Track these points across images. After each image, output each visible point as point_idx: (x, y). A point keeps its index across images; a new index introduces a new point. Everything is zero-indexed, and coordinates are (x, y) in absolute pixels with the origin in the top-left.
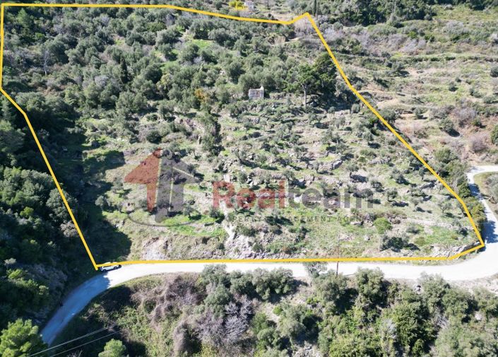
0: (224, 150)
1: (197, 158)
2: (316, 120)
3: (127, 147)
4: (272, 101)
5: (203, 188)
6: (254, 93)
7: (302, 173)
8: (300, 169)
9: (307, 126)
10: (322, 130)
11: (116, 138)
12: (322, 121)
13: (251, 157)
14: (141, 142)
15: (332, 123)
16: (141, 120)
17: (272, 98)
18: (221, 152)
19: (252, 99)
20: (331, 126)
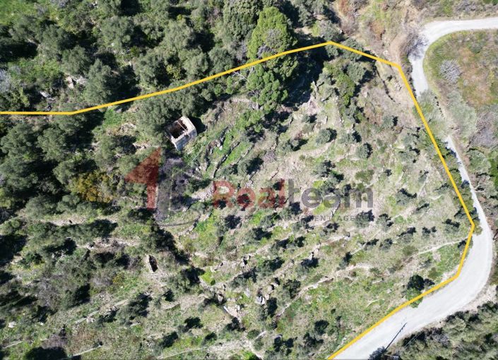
0: (203, 272)
1: (169, 297)
2: (283, 133)
3: (44, 333)
4: (212, 132)
5: (211, 337)
6: (182, 143)
7: (308, 247)
8: (302, 239)
9: (279, 157)
10: (299, 153)
11: (4, 326)
12: (292, 134)
13: (243, 264)
14: (57, 311)
15: (305, 131)
16: (14, 273)
17: (209, 125)
18: (200, 277)
19: (182, 149)
20: (305, 136)
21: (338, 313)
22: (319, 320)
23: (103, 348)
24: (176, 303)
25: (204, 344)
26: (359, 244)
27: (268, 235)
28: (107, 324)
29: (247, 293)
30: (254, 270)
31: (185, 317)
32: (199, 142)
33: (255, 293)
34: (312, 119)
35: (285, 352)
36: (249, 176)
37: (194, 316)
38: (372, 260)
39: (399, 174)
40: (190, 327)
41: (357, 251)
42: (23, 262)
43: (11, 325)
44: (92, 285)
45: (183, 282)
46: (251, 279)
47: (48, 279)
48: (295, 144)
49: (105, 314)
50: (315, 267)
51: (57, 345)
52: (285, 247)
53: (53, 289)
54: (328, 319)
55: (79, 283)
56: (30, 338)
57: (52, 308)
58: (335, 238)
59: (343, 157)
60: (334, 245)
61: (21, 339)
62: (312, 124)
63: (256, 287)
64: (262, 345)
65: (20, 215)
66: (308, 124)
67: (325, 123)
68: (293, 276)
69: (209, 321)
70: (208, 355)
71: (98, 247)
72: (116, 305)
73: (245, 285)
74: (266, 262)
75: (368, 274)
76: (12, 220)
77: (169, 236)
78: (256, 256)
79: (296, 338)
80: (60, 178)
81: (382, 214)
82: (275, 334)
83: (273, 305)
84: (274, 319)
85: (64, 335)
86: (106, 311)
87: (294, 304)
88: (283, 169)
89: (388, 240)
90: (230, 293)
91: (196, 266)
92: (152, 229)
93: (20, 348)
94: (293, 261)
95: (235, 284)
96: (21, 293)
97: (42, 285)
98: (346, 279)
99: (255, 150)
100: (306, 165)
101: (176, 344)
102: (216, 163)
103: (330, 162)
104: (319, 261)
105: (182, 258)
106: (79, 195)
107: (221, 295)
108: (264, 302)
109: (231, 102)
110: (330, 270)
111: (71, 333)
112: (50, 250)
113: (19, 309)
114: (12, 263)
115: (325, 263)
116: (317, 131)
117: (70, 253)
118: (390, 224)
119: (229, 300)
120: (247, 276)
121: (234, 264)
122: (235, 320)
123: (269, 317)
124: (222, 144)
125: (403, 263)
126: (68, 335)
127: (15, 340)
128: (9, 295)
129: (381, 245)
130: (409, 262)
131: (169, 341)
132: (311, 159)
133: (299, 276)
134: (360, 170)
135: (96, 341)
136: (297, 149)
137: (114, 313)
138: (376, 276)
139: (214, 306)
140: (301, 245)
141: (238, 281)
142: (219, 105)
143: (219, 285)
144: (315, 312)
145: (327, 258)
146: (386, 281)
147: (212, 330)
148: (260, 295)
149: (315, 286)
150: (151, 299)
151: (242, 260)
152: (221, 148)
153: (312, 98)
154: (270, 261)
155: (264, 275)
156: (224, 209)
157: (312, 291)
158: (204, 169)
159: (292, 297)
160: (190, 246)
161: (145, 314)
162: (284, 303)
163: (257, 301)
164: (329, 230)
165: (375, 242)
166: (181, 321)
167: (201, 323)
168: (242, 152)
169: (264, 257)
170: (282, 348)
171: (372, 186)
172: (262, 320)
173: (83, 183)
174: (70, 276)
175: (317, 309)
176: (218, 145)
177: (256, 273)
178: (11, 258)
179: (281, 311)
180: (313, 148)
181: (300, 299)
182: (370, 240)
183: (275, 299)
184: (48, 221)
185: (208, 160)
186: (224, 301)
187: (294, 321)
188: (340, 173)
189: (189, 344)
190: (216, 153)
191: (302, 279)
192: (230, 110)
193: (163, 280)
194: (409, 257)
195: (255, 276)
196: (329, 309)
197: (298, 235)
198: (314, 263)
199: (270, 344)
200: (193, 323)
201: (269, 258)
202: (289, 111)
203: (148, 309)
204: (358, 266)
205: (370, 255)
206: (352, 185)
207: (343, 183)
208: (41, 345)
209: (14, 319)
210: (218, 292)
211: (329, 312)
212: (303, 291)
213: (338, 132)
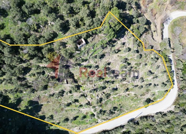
0: (82, 87)
1: (70, 92)
2: (113, 47)
3: (33, 96)
4: (90, 44)
5: (81, 106)
6: (81, 47)
7: (115, 84)
8: (113, 81)
9: (111, 55)
10: (117, 54)
11: (23, 92)
12: (116, 48)
13: (94, 86)
14: (38, 91)
15: (121, 47)
16: (27, 78)
17: (90, 42)
18: (80, 88)
19: (80, 49)
20: (120, 49)
21: (121, 105)
22: (115, 106)
23: (49, 103)
24: (72, 94)
25: (79, 107)
26: (132, 86)
27: (103, 79)
28: (51, 97)
29: (94, 95)
30: (97, 88)
31: (74, 99)
32: (86, 47)
33: (96, 95)
34: (124, 44)
35: (103, 114)
36: (100, 60)
37: (77, 99)
38: (135, 91)
39: (150, 65)
40: (76, 102)
41: (131, 88)
42: (30, 75)
43: (24, 92)
44: (48, 85)
45: (75, 89)
46: (96, 91)
47: (36, 81)
48: (117, 51)
49: (51, 94)
50: (116, 90)
51: (37, 100)
52: (108, 83)
53: (37, 84)
54: (118, 107)
55: (45, 84)
56: (29, 97)
57: (37, 90)
58: (124, 83)
59: (132, 57)
60: (124, 85)
61: (27, 97)
62: (123, 45)
63: (97, 93)
64: (96, 111)
65: (30, 62)
66: (122, 45)
67: (128, 45)
68: (109, 92)
69: (81, 101)
70: (79, 111)
71: (52, 74)
72: (55, 92)
73: (93, 93)
74: (101, 86)
75: (133, 95)
76: (28, 63)
77: (73, 74)
78: (98, 84)
79: (107, 111)
80: (44, 53)
81: (141, 77)
82: (101, 108)
83: (101, 100)
84: (101, 104)
85: (39, 98)
86: (51, 93)
87: (108, 101)
88: (111, 59)
89: (142, 86)
90: (89, 94)
91: (80, 84)
92: (68, 72)
93: (26, 99)
94: (110, 88)
95: (91, 92)
96: (28, 84)
97: (34, 83)
98: (126, 96)
99: (103, 51)
100: (119, 58)
101: (71, 106)
102: (90, 54)
103: (127, 58)
104: (118, 89)
105: (76, 81)
106: (48, 59)
107: (86, 94)
108: (99, 98)
109: (98, 35)
110: (121, 92)
111: (41, 98)
112: (38, 73)
113: (27, 89)
114: (27, 75)
115: (120, 90)
116: (125, 48)
117: (43, 75)
118: (143, 81)
119: (88, 96)
120: (94, 90)
121: (91, 86)
122: (89, 102)
123: (99, 103)
124: (93, 48)
125: (145, 94)
126: (40, 98)
127: (25, 97)
128: (25, 84)
129: (139, 87)
130: (147, 94)
131: (69, 105)
132: (121, 57)
133: (111, 93)
134: (136, 63)
135: (48, 101)
136: (117, 53)
137: (54, 94)
138: (135, 96)
139: (83, 97)
140: (113, 83)
141: (92, 91)
142: (94, 36)
143: (86, 91)
144: (114, 104)
145: (121, 88)
146: (139, 98)
147: (82, 104)
148: (98, 96)
149: (115, 96)
150: (65, 92)
151: (94, 85)
152: (92, 50)
153: (125, 37)
154: (102, 87)
155: (100, 90)
156: (91, 69)
157: (114, 98)
158: (86, 56)
159: (108, 98)
160: (79, 78)
161: (63, 96)
162: (104, 100)
163: (97, 98)
164: (123, 80)
165: (137, 86)
166: (73, 100)
167: (79, 101)
168: (99, 52)
169: (101, 85)
170: (102, 112)
171: (140, 68)
172: (97, 103)
173: (50, 55)
174: (43, 81)
175: (115, 103)
176: (92, 49)
177: (97, 89)
178: (27, 74)
179: (103, 102)
180: (123, 53)
181: (110, 99)
182: (136, 85)
183: (102, 98)
184: (38, 64)
185: (88, 53)
186: (87, 96)
187: (107, 106)
188: (130, 62)
189: (74, 107)
190: (91, 51)
191: (111, 94)
192: (97, 38)
193: (70, 87)
194: (147, 92)
195: (97, 90)
196: (119, 104)
197: (112, 80)
198: (116, 89)
199: (98, 111)
200: (76, 101)
201: (102, 85)
202: (116, 40)
203: (64, 95)
204: (130, 92)
205: (135, 90)
206: (133, 67)
207: (130, 66)
208: (32, 100)
209: (26, 91)
210: (85, 93)
211: (118, 105)
212: (111, 97)
213: (131, 49)
